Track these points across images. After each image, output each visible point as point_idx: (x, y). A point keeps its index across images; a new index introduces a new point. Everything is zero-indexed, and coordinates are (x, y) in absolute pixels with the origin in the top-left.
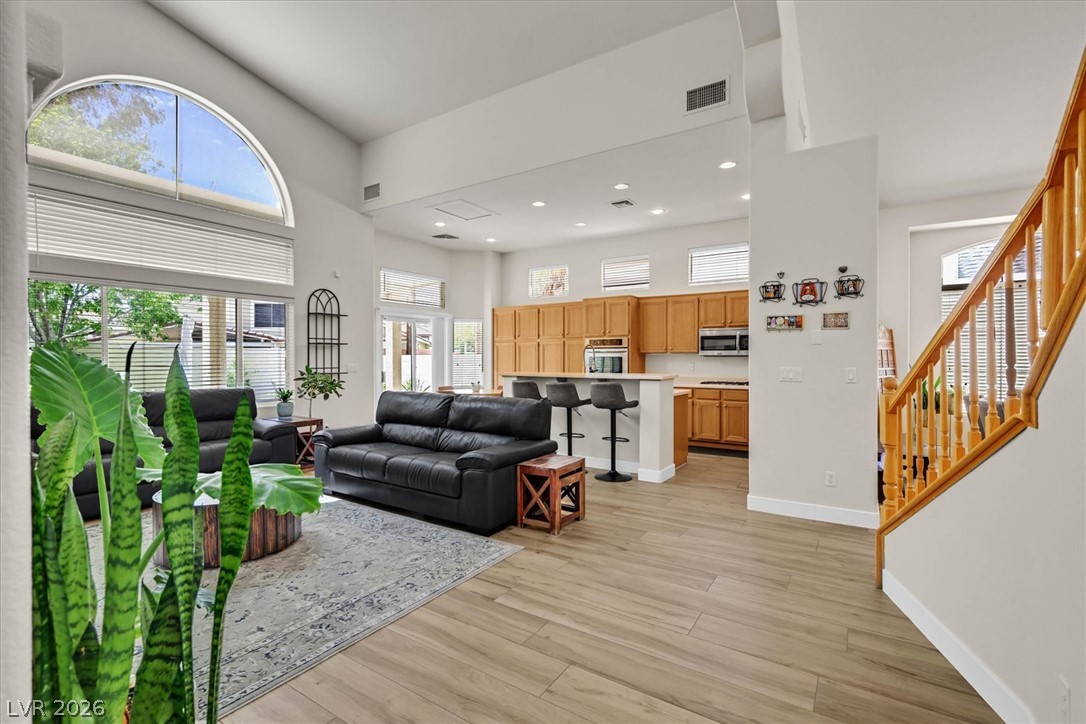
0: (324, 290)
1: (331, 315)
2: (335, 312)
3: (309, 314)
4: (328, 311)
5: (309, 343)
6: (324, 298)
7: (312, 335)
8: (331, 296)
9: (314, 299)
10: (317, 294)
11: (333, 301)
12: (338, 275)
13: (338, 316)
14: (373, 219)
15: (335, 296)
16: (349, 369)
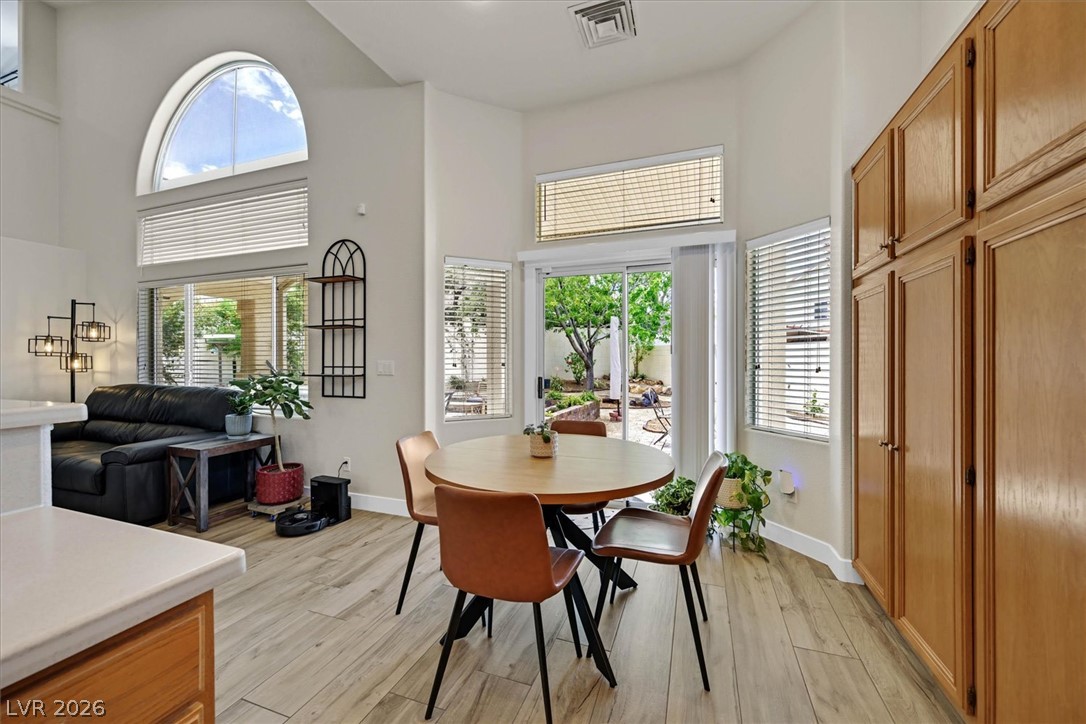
0: (343, 241)
1: (354, 279)
2: (359, 272)
3: (324, 283)
4: (349, 273)
5: (323, 327)
6: (344, 254)
7: (328, 313)
8: (353, 248)
9: (330, 258)
10: (334, 250)
11: (357, 256)
12: (362, 210)
13: (364, 280)
14: (427, 84)
15: (359, 248)
16: (381, 370)
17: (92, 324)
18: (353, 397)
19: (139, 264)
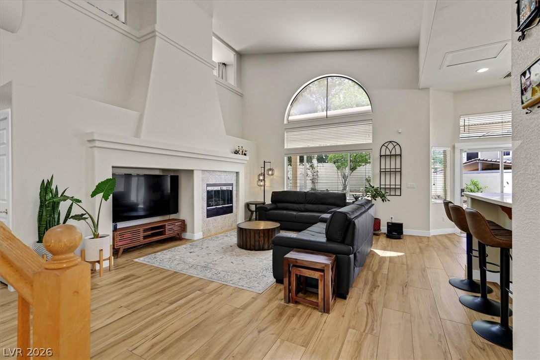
0: (390, 142)
1: (396, 155)
2: (398, 152)
3: (381, 156)
4: (393, 153)
5: (380, 171)
6: (390, 146)
7: (383, 167)
8: (395, 144)
9: (384, 148)
10: (386, 145)
11: (397, 147)
12: (400, 131)
13: (400, 155)
14: (430, 89)
15: (398, 144)
16: (409, 186)
17: (270, 169)
18: (395, 195)
19: (285, 147)
